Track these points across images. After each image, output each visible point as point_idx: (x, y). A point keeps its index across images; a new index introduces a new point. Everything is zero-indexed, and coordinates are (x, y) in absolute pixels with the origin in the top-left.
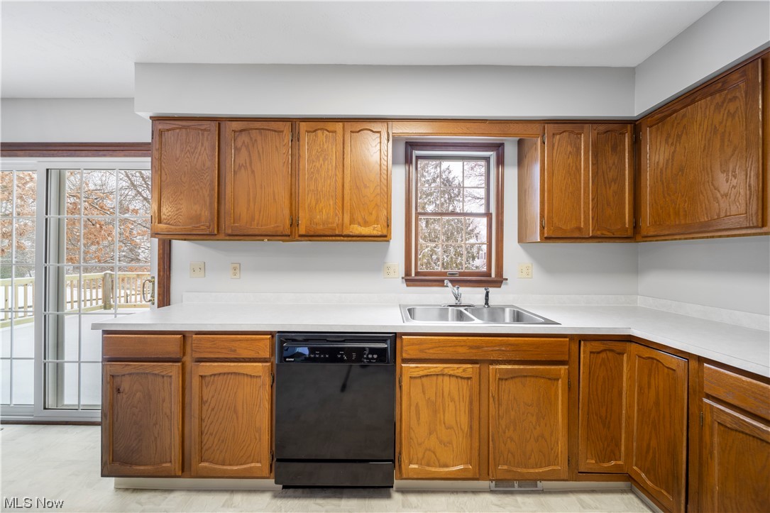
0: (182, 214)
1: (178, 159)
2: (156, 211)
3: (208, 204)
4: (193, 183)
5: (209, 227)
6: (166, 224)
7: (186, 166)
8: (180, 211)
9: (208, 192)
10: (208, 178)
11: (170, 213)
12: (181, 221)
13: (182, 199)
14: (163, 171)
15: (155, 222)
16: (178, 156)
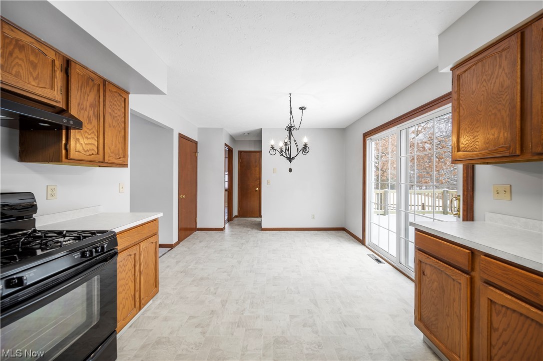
0: (478, 140)
1: (474, 92)
2: (456, 143)
3: (507, 124)
4: (490, 109)
5: (508, 148)
6: (464, 151)
7: (483, 95)
8: (477, 138)
9: (508, 112)
10: (508, 97)
11: (467, 142)
12: (477, 147)
13: (478, 127)
14: (461, 108)
15: (455, 151)
16: (474, 89)
